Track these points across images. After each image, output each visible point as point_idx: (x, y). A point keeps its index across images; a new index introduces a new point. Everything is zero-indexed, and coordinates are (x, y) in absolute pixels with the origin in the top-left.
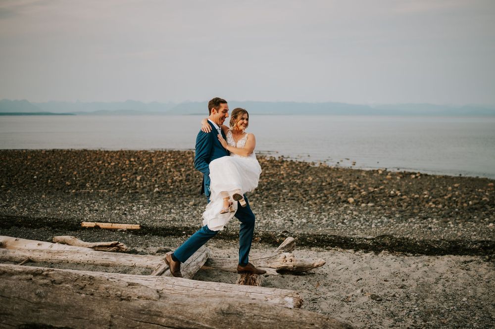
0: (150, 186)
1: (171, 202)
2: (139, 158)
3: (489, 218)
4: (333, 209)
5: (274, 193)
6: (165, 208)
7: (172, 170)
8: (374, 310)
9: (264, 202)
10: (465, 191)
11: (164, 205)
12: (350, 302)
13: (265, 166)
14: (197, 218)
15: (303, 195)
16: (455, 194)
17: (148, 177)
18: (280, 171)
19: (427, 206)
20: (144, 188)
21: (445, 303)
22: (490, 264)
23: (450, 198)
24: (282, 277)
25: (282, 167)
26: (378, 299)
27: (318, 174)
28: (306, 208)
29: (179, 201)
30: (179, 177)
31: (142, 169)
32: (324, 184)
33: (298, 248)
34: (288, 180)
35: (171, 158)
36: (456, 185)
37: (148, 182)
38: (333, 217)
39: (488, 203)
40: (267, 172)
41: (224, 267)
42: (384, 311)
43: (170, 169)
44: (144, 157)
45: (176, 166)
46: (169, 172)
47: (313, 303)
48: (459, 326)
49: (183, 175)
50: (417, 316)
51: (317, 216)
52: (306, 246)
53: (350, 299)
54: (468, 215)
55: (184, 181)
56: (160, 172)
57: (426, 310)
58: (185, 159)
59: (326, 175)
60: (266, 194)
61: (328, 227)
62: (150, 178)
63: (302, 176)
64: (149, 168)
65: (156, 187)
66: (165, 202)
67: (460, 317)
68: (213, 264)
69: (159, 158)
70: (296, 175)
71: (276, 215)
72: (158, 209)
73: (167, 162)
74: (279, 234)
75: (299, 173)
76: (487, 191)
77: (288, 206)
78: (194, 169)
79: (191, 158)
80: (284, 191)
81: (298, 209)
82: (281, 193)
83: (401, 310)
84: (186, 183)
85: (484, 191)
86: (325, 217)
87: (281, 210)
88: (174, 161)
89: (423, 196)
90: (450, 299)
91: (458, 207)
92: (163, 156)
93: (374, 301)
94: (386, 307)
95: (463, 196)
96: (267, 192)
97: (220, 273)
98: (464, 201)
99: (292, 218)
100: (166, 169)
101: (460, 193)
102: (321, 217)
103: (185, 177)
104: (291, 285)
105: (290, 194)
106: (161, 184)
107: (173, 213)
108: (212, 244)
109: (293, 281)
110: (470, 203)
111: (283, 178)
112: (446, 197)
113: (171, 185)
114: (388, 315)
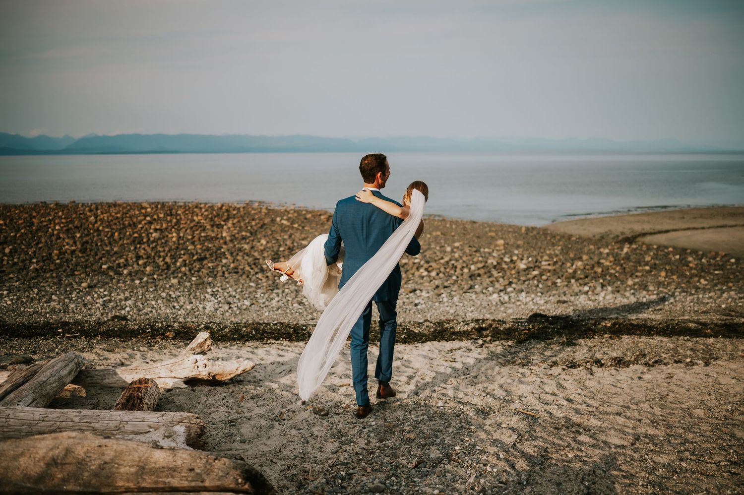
0: (23, 261)
1: (54, 284)
2: (11, 220)
3: (493, 286)
4: (290, 284)
5: (210, 265)
6: (43, 293)
7: (61, 236)
8: (315, 430)
9: (194, 279)
10: (468, 251)
11: (43, 289)
12: (284, 420)
13: (201, 227)
14: (90, 307)
15: (250, 266)
16: (454, 256)
17: (23, 247)
18: (221, 233)
19: (417, 274)
20: (15, 264)
21: (414, 412)
22: (483, 351)
23: (447, 262)
24: (192, 390)
25: (225, 227)
26: (322, 413)
27: (276, 236)
28: (252, 284)
29: (67, 282)
30: (72, 246)
31: (16, 235)
32: (281, 249)
33: (227, 345)
34: (231, 245)
35: (62, 218)
36: (457, 244)
37: (22, 256)
38: (288, 295)
39: (495, 267)
40: (203, 234)
41: (107, 381)
42: (328, 430)
43: (58, 234)
44: (20, 218)
45: (68, 230)
46: (56, 240)
47: (230, 426)
48: (426, 444)
49: (78, 243)
50: (372, 435)
51: (267, 296)
52: (239, 340)
53: (285, 416)
54: (468, 284)
55: (77, 252)
56: (43, 240)
57: (387, 424)
58: (84, 219)
59: (286, 237)
60: (198, 266)
61: (278, 310)
62: (25, 250)
63: (252, 238)
64: (26, 234)
65: (33, 263)
66: (45, 285)
67: (430, 431)
68: (89, 378)
69: (43, 219)
70: (244, 238)
71: (208, 296)
72: (31, 296)
73: (55, 225)
74: (203, 326)
75: (248, 234)
76: (495, 251)
77: (228, 283)
78: (95, 234)
79: (93, 218)
80: (224, 261)
81: (241, 287)
82: (221, 264)
83: (351, 426)
84: (80, 255)
85: (491, 250)
86: (278, 296)
87: (216, 289)
88: (67, 222)
89: (413, 260)
90: (422, 404)
91: (456, 273)
92: (51, 215)
93: (318, 416)
94: (332, 424)
95: (465, 258)
96: (199, 263)
97: (99, 391)
98: (465, 265)
99: (230, 299)
100: (53, 235)
101: (461, 255)
102: (271, 297)
103: (79, 246)
104: (203, 401)
105: (232, 265)
106: (43, 257)
107: (55, 300)
108: (100, 347)
109: (207, 395)
110: (473, 267)
111: (225, 243)
112: (442, 261)
113: (57, 259)
114: (333, 436)
